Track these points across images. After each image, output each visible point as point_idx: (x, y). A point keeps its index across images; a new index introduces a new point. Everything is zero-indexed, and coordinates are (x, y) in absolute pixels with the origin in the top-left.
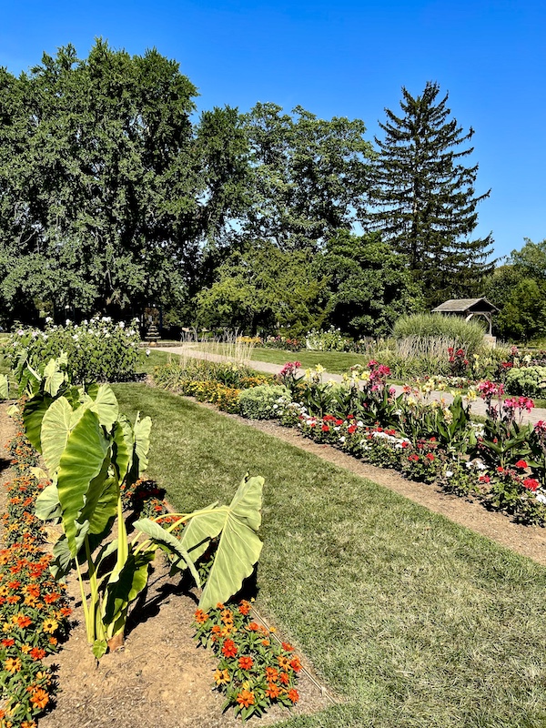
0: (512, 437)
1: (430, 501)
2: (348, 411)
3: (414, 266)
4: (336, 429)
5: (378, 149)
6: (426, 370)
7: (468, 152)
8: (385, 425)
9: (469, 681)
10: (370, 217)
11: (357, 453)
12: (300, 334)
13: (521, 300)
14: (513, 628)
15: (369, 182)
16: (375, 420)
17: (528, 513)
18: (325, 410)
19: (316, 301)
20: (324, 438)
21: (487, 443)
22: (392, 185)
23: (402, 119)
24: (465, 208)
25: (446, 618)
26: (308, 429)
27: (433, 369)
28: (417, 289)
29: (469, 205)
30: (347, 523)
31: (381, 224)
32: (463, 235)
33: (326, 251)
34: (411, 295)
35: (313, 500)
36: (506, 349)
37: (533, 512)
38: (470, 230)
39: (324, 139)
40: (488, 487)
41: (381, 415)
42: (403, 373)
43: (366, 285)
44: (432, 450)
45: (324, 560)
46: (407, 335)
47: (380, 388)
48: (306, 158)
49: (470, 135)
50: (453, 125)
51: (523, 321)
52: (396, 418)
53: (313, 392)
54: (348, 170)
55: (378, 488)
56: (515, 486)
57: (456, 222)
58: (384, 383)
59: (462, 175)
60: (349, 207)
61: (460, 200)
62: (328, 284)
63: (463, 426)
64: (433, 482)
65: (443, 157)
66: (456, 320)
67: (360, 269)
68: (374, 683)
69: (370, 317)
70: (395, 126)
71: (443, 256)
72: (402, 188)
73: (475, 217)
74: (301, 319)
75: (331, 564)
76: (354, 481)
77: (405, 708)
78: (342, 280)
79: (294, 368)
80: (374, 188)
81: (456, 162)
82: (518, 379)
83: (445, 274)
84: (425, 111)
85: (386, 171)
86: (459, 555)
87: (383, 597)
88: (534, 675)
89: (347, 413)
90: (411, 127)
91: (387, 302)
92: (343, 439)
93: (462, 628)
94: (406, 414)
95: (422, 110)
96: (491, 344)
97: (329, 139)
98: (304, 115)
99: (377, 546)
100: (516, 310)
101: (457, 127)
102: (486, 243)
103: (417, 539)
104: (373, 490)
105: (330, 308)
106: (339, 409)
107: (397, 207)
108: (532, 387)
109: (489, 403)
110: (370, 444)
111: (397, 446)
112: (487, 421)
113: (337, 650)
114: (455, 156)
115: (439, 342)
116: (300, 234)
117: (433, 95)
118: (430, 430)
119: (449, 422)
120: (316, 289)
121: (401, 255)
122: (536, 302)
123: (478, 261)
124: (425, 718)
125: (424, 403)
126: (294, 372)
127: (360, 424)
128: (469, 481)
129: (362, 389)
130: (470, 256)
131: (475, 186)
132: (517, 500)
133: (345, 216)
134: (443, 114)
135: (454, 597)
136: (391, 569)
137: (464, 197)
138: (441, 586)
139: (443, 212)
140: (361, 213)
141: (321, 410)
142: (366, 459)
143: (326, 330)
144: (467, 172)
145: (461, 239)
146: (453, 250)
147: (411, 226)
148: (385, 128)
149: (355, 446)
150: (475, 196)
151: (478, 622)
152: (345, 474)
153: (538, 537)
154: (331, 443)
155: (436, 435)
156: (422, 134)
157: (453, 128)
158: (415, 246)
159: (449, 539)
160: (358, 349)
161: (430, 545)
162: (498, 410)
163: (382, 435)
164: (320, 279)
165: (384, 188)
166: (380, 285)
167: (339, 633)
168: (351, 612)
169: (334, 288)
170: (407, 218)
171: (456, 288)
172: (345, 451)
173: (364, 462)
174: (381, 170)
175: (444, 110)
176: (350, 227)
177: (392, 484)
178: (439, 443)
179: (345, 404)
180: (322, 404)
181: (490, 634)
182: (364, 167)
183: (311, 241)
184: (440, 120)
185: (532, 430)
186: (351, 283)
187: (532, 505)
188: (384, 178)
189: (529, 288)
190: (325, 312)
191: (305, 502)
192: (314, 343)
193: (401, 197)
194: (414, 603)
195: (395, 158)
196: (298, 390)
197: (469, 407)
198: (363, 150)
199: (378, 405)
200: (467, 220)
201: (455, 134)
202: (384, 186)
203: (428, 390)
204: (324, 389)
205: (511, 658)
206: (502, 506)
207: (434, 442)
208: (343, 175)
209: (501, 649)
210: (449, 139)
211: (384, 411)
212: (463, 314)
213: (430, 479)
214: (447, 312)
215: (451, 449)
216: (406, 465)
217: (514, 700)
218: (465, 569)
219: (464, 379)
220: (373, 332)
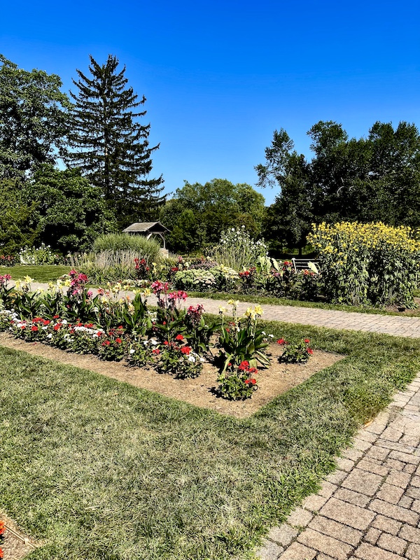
0: (174, 319)
1: (119, 374)
2: (55, 312)
3: (108, 197)
4: (44, 328)
5: (74, 102)
6: (119, 276)
7: (143, 114)
8: (84, 320)
9: (140, 499)
10: (71, 155)
11: (62, 346)
12: (13, 251)
13: (184, 223)
14: (171, 452)
15: (68, 127)
16: (77, 318)
17: (184, 370)
18: (35, 314)
19: (27, 223)
20: (34, 336)
21: (158, 326)
22: (88, 132)
23: (92, 80)
24: (143, 155)
25: (126, 458)
26: (19, 331)
27: (124, 275)
28: (111, 214)
29: (146, 153)
30: (50, 403)
31: (80, 163)
32: (142, 175)
33: (34, 181)
34: (107, 219)
35: (21, 389)
36: (175, 258)
37: (187, 369)
38: (148, 172)
39: (26, 86)
40: (159, 356)
41: (82, 312)
42: (102, 279)
43: (70, 210)
44: (120, 335)
45: (28, 438)
46: (104, 250)
47: (80, 292)
48: (10, 100)
49: (143, 102)
50: (131, 92)
51: (185, 239)
52: (93, 314)
53: (24, 300)
54: (49, 115)
55: (78, 371)
56: (176, 353)
57: (137, 165)
58: (83, 287)
59: (139, 130)
60: (52, 146)
61: (139, 149)
62: (37, 209)
63: (142, 315)
64: (122, 359)
65: (125, 115)
66: (140, 238)
67: (64, 197)
68: (68, 523)
69: (75, 236)
70: (86, 85)
71: (129, 190)
72: (95, 135)
73: (150, 163)
74: (14, 238)
75: (35, 439)
76: (59, 368)
77: (92, 534)
78: (50, 206)
79: (5, 280)
80: (72, 132)
81: (134, 120)
82: (181, 278)
83: (132, 203)
84: (109, 77)
85: (81, 120)
86: (137, 410)
87: (78, 455)
88: (184, 481)
89: (53, 314)
90: (98, 87)
91: (88, 224)
92: (50, 336)
93: (136, 462)
94: (100, 311)
95: (106, 75)
96: (165, 255)
97: (31, 87)
98: (7, 63)
99: (75, 416)
100: (181, 231)
101: (134, 94)
102: (158, 182)
103: (107, 405)
104: (73, 373)
105: (41, 228)
106: (47, 312)
107: (92, 150)
108: (191, 283)
109: (159, 297)
110: (72, 337)
111: (94, 336)
112: (158, 310)
113: (38, 506)
114: (133, 115)
115: (128, 254)
116: (8, 165)
117: (114, 66)
118: (119, 321)
119: (132, 314)
120: (26, 212)
121: (97, 188)
122: (193, 225)
123: (154, 195)
124: (107, 537)
125: (115, 301)
126: (5, 284)
127: (65, 322)
128: (146, 355)
129: (65, 294)
130: (148, 191)
131: (149, 139)
132: (178, 363)
133: (49, 153)
134: (123, 82)
135: (132, 441)
136: (86, 431)
137: (142, 147)
138: (124, 435)
139: (127, 157)
140: (63, 153)
141: (31, 314)
142: (69, 349)
143: (37, 247)
144: (143, 129)
145: (141, 178)
146: (136, 186)
147: (104, 165)
148: (78, 85)
149: (60, 340)
150: (150, 147)
151: (148, 454)
152: (51, 363)
153: (191, 386)
154: (40, 340)
155: (123, 324)
156: (108, 94)
157: (130, 95)
158: (108, 182)
159: (130, 399)
160: (66, 263)
161: (117, 406)
162: (165, 301)
163: (82, 329)
164: (29, 204)
165: (81, 134)
166: (82, 211)
167: (40, 492)
168: (50, 473)
169: (43, 213)
170: (100, 159)
171: (140, 214)
172: (52, 345)
173: (68, 352)
174: (77, 119)
175: (124, 79)
176: (54, 163)
177: (91, 365)
178: (125, 330)
179: (52, 307)
180: (32, 309)
181: (156, 461)
182: (63, 114)
183: (19, 171)
184: (121, 86)
185: (186, 313)
186: (58, 208)
187: (186, 364)
188: (80, 126)
189: (189, 215)
190: (36, 232)
191: (14, 392)
192: (26, 259)
193: (95, 142)
194: (102, 453)
195: (88, 110)
196: (10, 299)
197: (146, 301)
198: (60, 100)
199: (78, 306)
200: (144, 164)
201: (132, 99)
202: (81, 132)
203: (117, 291)
204: (33, 296)
205: (169, 475)
206: (168, 369)
207: (122, 329)
208: (45, 119)
209: (163, 469)
210: (129, 102)
211: (84, 310)
212: (145, 234)
213: (119, 357)
214: (133, 232)
215: (134, 332)
216: (101, 349)
217: (170, 504)
218: (141, 419)
219: (146, 281)
220: (78, 248)
